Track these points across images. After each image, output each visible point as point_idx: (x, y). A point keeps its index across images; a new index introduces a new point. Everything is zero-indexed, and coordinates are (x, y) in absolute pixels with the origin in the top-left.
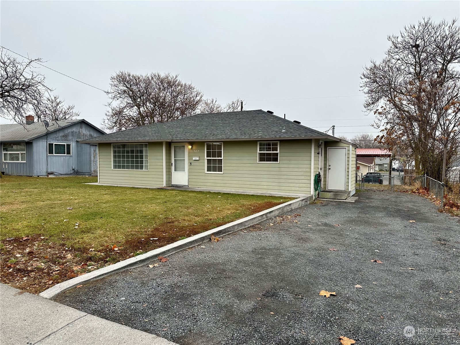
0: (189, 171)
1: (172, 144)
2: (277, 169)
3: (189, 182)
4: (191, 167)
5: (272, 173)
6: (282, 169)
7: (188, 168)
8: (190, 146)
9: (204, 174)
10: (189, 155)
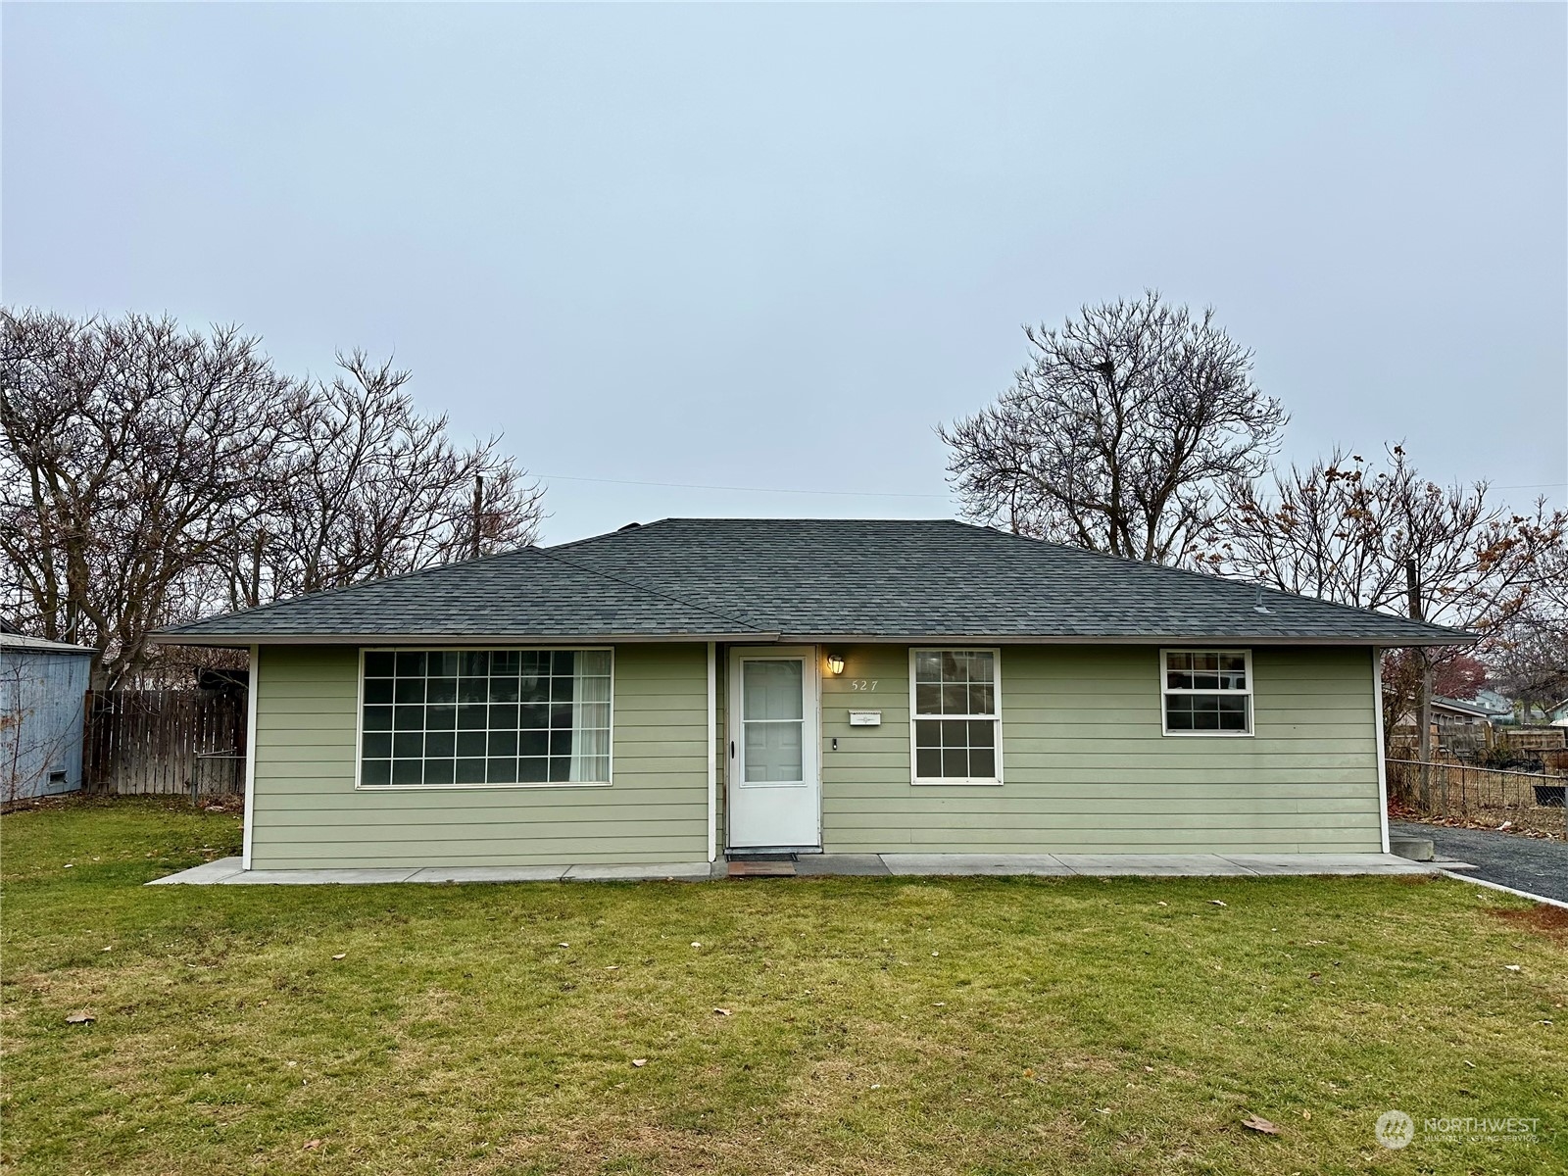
0: (822, 778)
1: (733, 650)
2: (1248, 761)
3: (823, 828)
4: (837, 759)
5: (1229, 776)
6: (1267, 761)
7: (820, 765)
8: (836, 663)
9: (905, 790)
10: (822, 701)
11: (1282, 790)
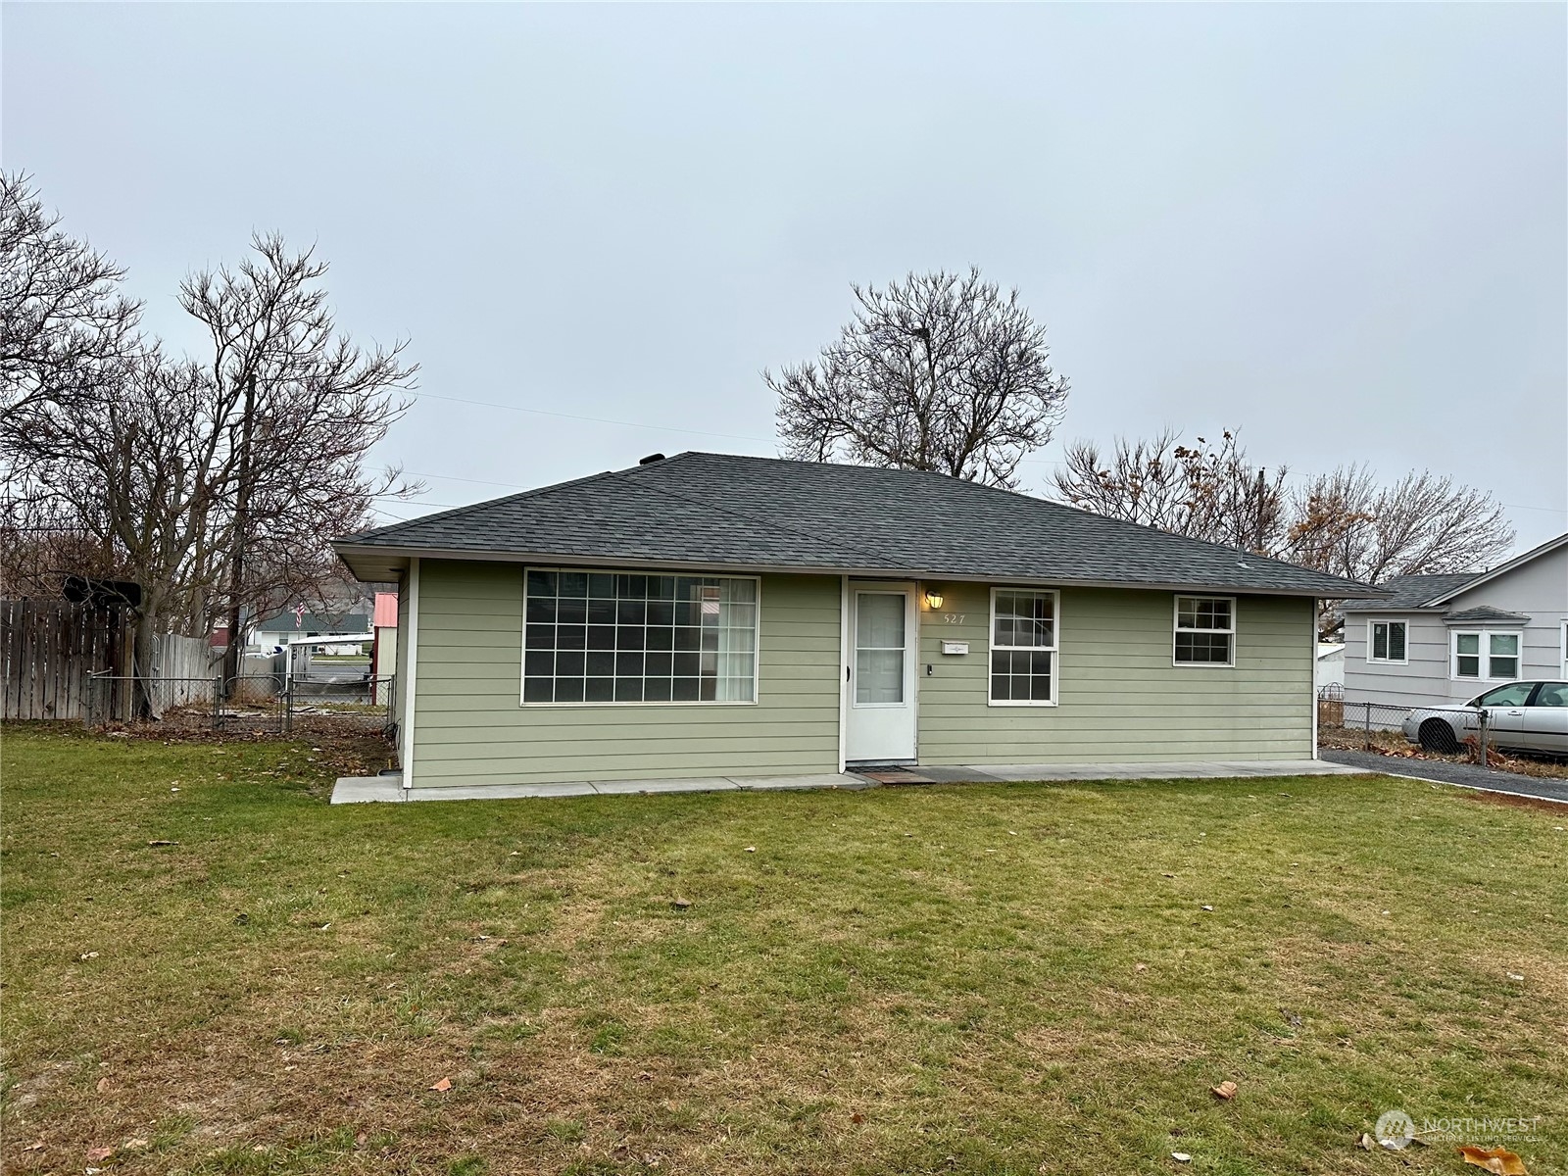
2: (1229, 687)
3: (919, 744)
4: (932, 683)
5: (1215, 699)
6: (1242, 687)
7: (918, 689)
8: (936, 599)
9: (981, 711)
10: (921, 632)
11: (1250, 711)
